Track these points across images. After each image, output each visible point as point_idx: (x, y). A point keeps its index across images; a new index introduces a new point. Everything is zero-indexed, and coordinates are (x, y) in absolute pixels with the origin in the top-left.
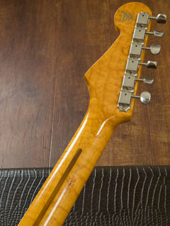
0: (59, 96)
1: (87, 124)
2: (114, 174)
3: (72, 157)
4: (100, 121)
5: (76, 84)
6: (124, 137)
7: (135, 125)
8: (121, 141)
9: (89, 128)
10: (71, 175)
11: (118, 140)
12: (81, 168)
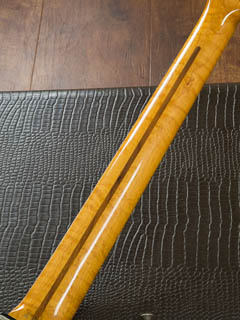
0: (157, 19)
1: (205, 21)
3: (188, 57)
4: (221, 15)
5: (177, 3)
9: (208, 25)
10: (188, 74)
12: (200, 67)
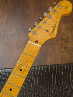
2: (61, 67)
6: (65, 48)
7: (69, 42)
8: (64, 50)
11: (63, 50)
